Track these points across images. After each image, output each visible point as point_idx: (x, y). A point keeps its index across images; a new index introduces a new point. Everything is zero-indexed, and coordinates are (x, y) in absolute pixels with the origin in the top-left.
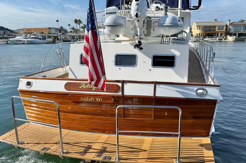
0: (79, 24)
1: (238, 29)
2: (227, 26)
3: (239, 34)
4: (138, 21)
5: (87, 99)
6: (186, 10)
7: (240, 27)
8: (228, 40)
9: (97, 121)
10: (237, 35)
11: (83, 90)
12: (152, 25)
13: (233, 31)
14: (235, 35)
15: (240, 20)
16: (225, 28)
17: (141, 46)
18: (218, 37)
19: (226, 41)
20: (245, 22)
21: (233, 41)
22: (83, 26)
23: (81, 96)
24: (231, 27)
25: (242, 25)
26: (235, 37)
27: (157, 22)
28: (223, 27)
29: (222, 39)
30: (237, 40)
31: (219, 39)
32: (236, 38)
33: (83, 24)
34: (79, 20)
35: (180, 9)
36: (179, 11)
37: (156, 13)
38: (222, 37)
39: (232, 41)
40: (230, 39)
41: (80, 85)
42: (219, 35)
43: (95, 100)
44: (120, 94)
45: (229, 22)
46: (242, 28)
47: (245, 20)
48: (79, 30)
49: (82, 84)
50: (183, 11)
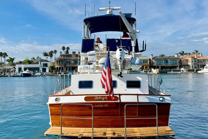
0: (5, 57)
1: (160, 62)
2: (150, 59)
3: (161, 67)
4: (120, 61)
5: (99, 106)
6: (137, 53)
7: (161, 61)
8: (153, 72)
9: (103, 120)
10: (160, 68)
11: (96, 100)
12: (126, 63)
13: (156, 64)
14: (158, 67)
15: (160, 55)
16: (148, 62)
17: (122, 75)
18: (144, 70)
19: (151, 73)
20: (164, 56)
21: (158, 73)
22: (9, 59)
23: (95, 104)
24: (154, 61)
25: (163, 59)
26: (158, 69)
27: (129, 62)
28: (147, 61)
29: (147, 72)
30: (160, 73)
31: (145, 72)
32: (159, 71)
33: (9, 57)
34: (5, 53)
35: (134, 52)
36: (133, 54)
37: (127, 56)
38: (147, 70)
39: (156, 73)
40: (155, 71)
41: (94, 97)
42: (144, 68)
43: (104, 106)
44: (119, 101)
45: (152, 57)
46: (164, 61)
47: (164, 55)
48: (3, 63)
49: (96, 97)
50: (135, 53)
